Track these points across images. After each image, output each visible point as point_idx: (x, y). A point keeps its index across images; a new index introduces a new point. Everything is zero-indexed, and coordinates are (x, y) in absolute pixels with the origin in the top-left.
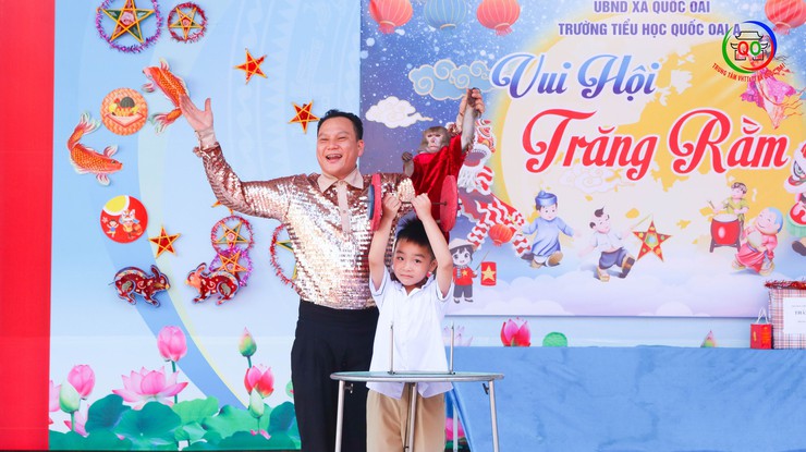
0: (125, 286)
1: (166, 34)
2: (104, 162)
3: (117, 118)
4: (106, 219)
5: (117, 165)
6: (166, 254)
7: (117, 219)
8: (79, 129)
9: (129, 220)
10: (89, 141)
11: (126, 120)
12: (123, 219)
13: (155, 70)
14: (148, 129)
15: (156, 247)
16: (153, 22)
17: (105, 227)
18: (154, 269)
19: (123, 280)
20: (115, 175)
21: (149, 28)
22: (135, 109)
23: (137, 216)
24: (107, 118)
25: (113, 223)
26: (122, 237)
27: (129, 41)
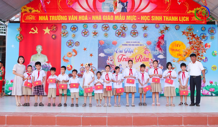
1: (75, 45)
2: (67, 61)
8: (64, 57)
9: (70, 68)
10: (66, 58)
13: (73, 50)
14: (72, 57)
16: (73, 44)
19: (69, 75)
20: (69, 62)
21: (72, 45)
22: (71, 54)
24: (68, 55)
25: (68, 68)
27: (70, 46)
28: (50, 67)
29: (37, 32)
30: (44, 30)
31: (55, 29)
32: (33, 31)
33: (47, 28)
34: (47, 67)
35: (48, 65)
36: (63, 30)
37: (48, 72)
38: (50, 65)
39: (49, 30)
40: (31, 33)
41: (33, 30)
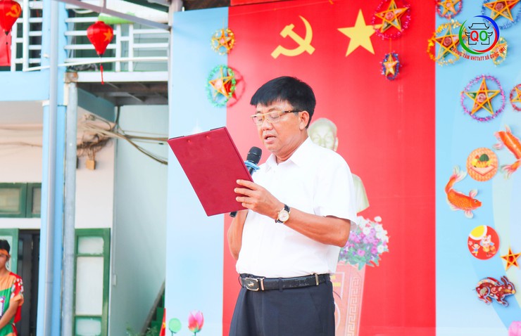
0: (483, 291)
1: (509, 108)
2: (469, 202)
3: (478, 169)
4: (473, 242)
5: (478, 204)
6: (513, 267)
7: (478, 242)
8: (453, 178)
9: (487, 243)
10: (460, 187)
11: (483, 170)
12: (483, 243)
13: (502, 135)
14: (500, 177)
15: (505, 262)
16: (500, 97)
17: (471, 248)
18: (504, 279)
19: (481, 287)
20: (477, 211)
21: (497, 104)
22: (489, 163)
23: (493, 240)
24: (471, 169)
25: (476, 246)
26: (482, 255)
27: (485, 113)
28: (378, 241)
29: (312, 44)
30: (345, 31)
31: (397, 24)
32: (291, 44)
33: (360, 18)
34: (361, 243)
35: (367, 231)
36: (444, 20)
37: (368, 268)
38: (379, 228)
39: (370, 30)
40: (281, 56)
41: (288, 37)
